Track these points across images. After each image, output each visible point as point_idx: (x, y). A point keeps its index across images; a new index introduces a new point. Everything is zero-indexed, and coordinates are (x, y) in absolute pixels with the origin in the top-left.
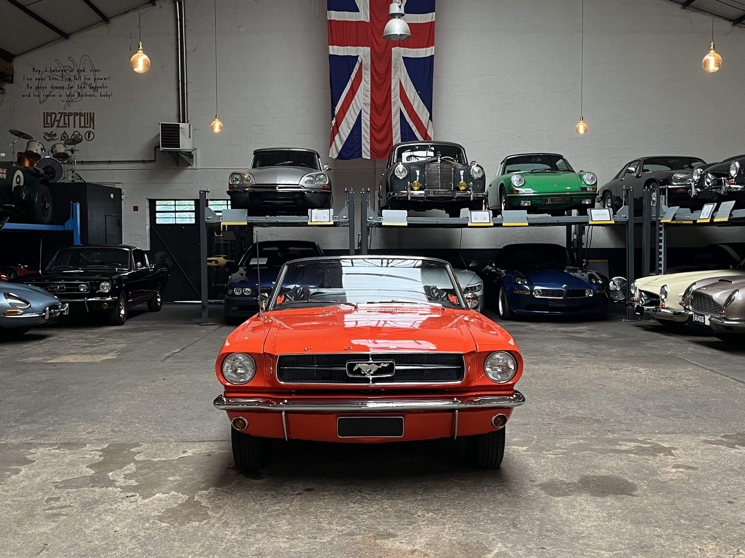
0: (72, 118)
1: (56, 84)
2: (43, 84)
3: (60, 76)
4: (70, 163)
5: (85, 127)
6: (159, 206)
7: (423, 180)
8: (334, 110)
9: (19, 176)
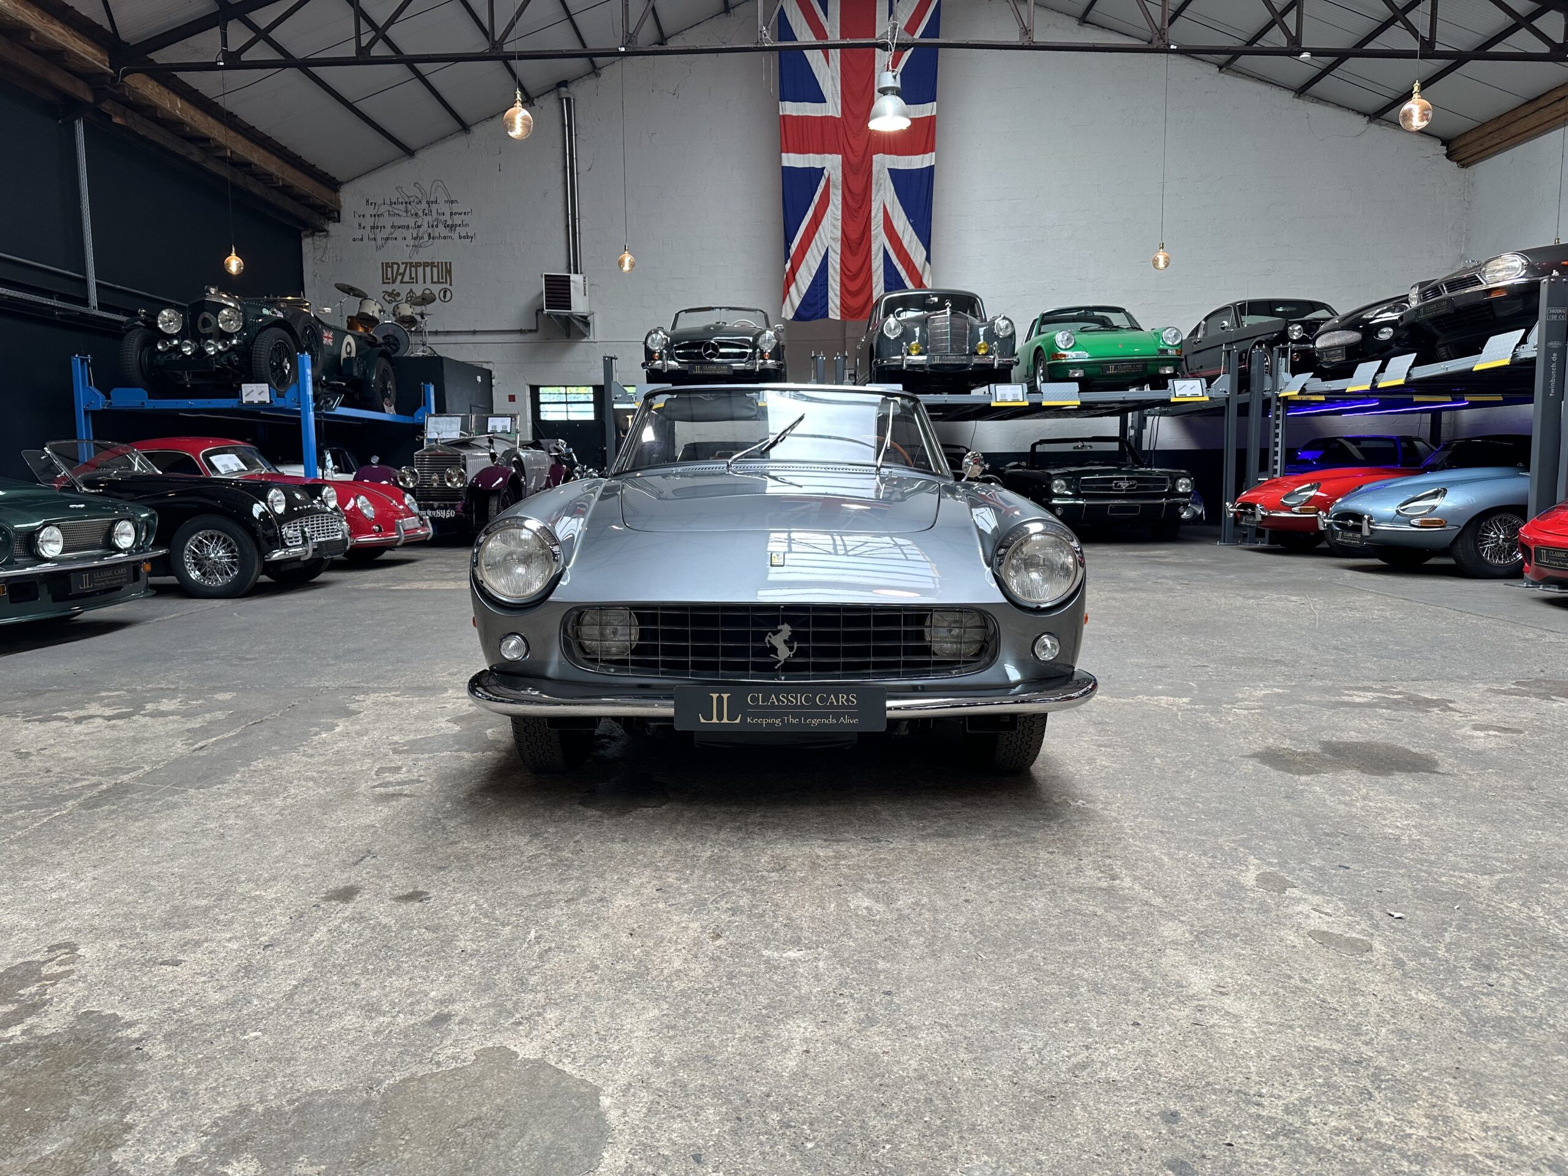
0: (420, 270)
1: (398, 222)
2: (381, 222)
3: (403, 210)
4: (419, 332)
5: (439, 282)
6: (545, 394)
7: (923, 342)
8: (789, 248)
9: (349, 344)
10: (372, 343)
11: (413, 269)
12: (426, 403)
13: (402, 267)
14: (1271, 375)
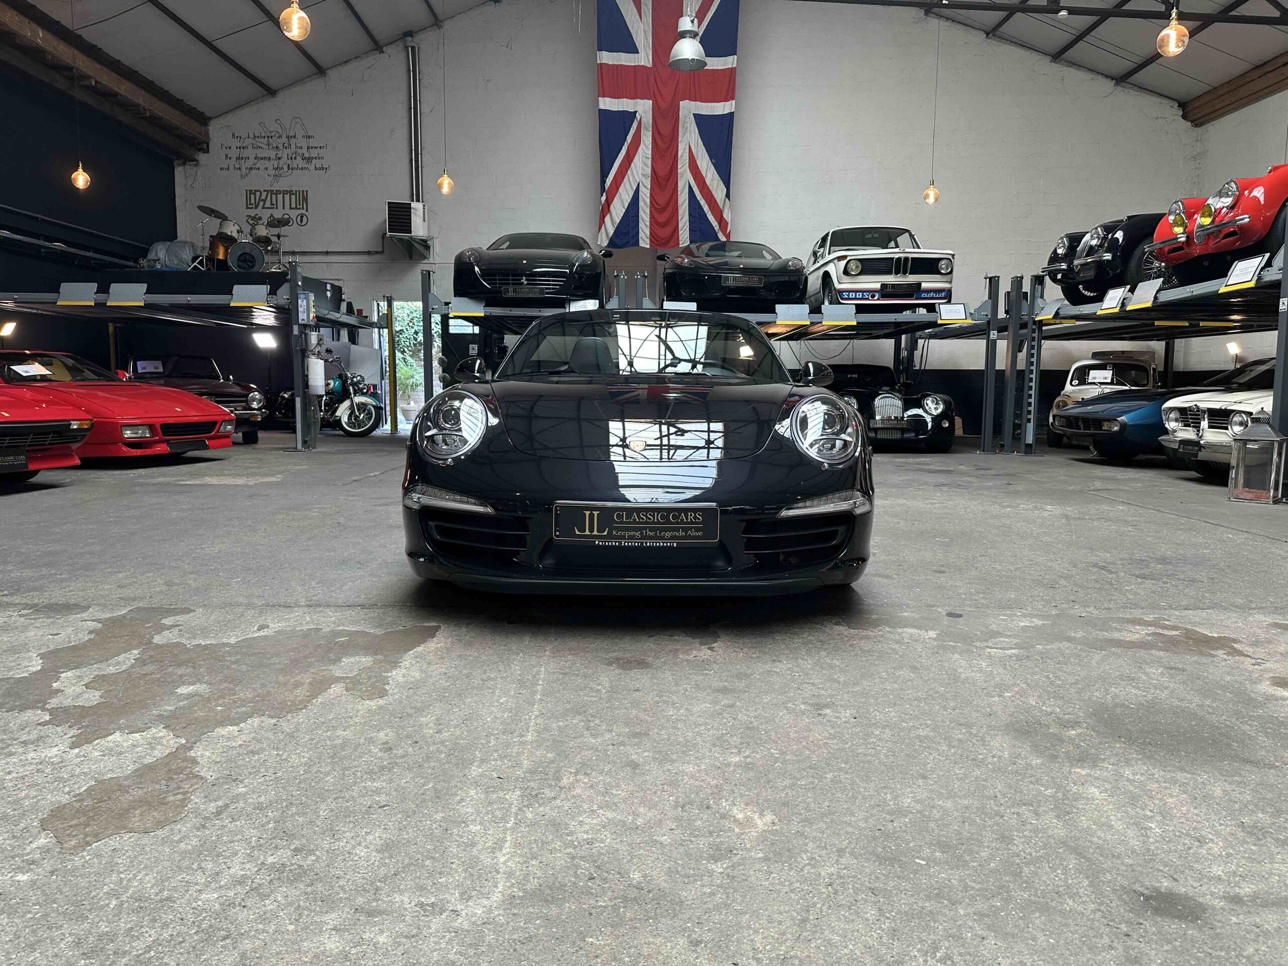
0: (280, 196)
1: (261, 153)
2: (245, 153)
3: (266, 143)
5: (296, 208)
8: (605, 182)
11: (274, 196)
13: (264, 194)
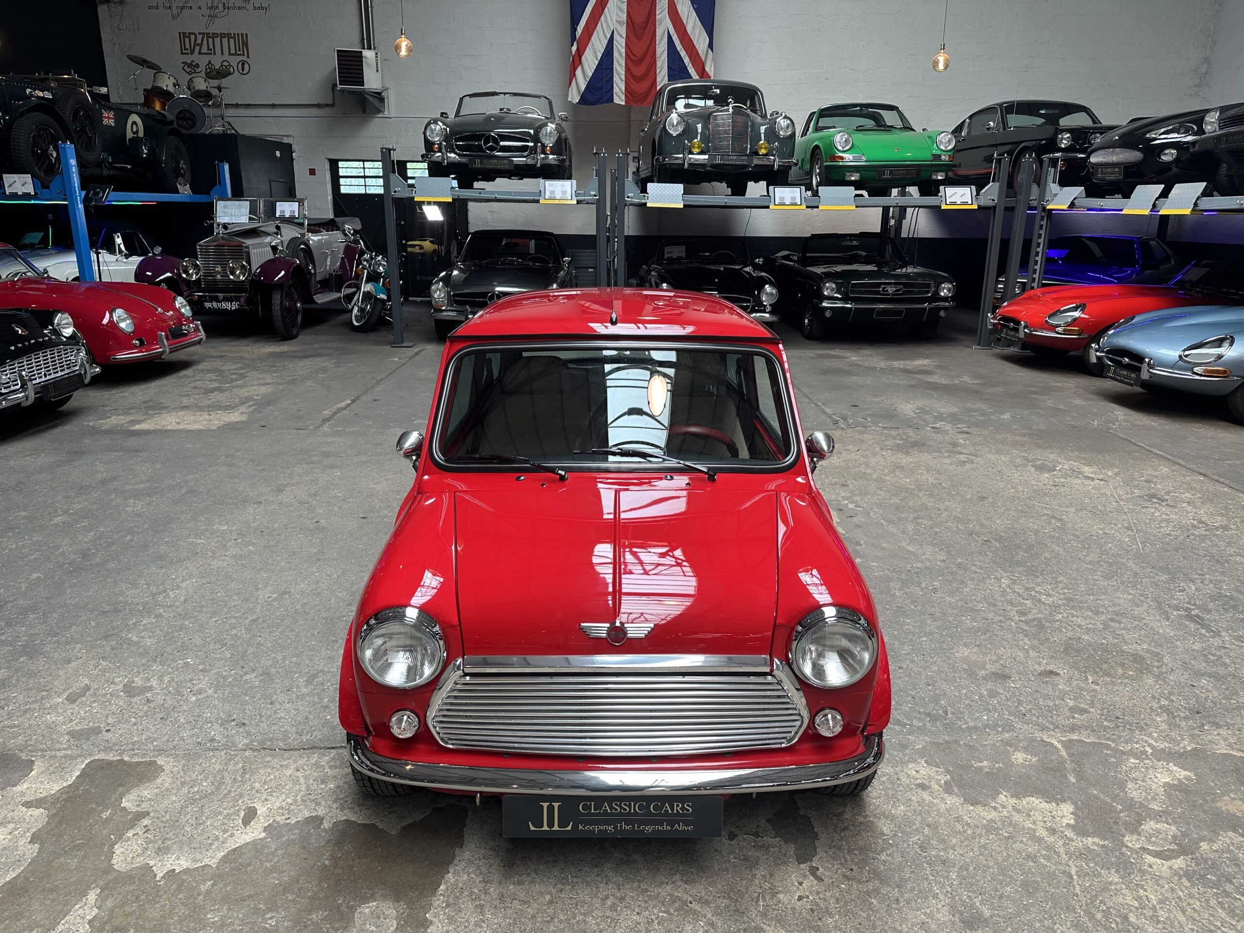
0: (217, 41)
4: (217, 105)
5: (236, 54)
6: (345, 168)
7: (705, 139)
8: (576, 30)
9: (134, 123)
10: (161, 120)
11: (211, 40)
12: (222, 182)
13: (200, 37)
14: (1039, 186)
